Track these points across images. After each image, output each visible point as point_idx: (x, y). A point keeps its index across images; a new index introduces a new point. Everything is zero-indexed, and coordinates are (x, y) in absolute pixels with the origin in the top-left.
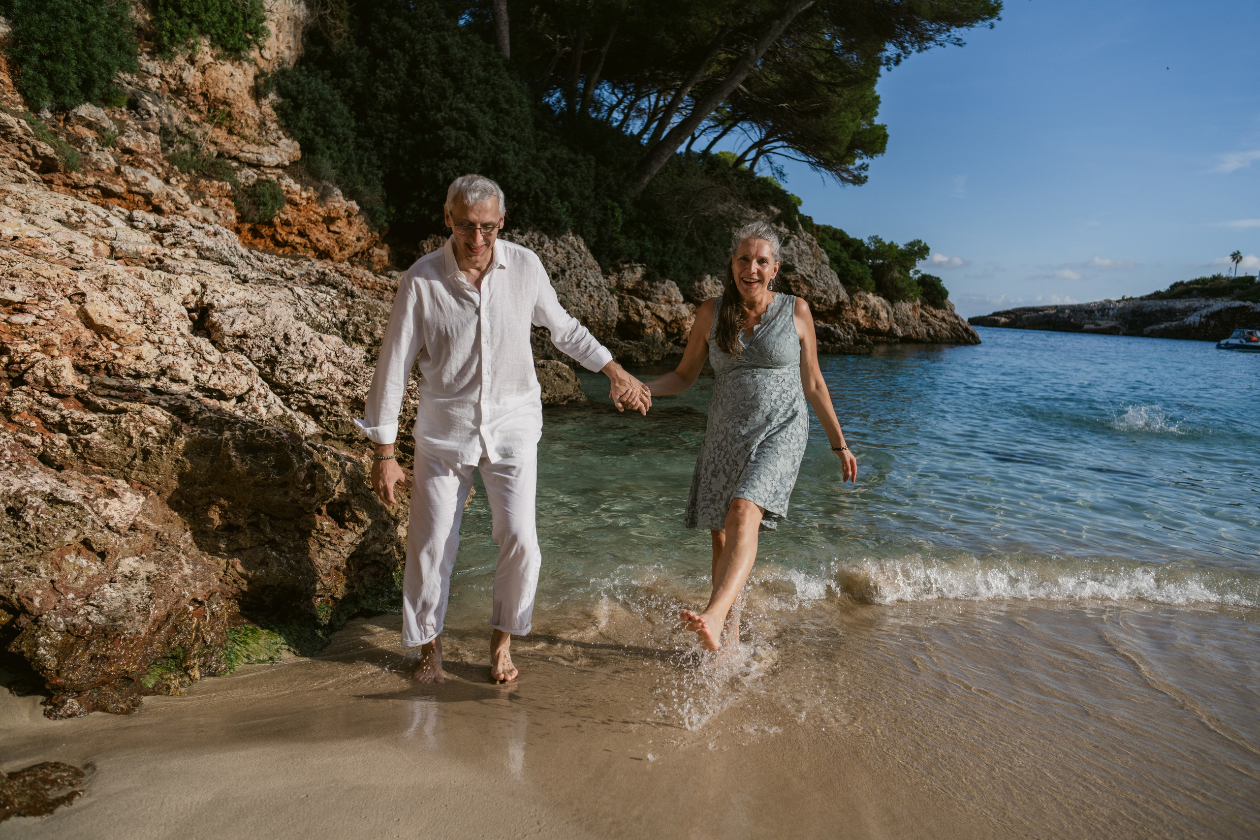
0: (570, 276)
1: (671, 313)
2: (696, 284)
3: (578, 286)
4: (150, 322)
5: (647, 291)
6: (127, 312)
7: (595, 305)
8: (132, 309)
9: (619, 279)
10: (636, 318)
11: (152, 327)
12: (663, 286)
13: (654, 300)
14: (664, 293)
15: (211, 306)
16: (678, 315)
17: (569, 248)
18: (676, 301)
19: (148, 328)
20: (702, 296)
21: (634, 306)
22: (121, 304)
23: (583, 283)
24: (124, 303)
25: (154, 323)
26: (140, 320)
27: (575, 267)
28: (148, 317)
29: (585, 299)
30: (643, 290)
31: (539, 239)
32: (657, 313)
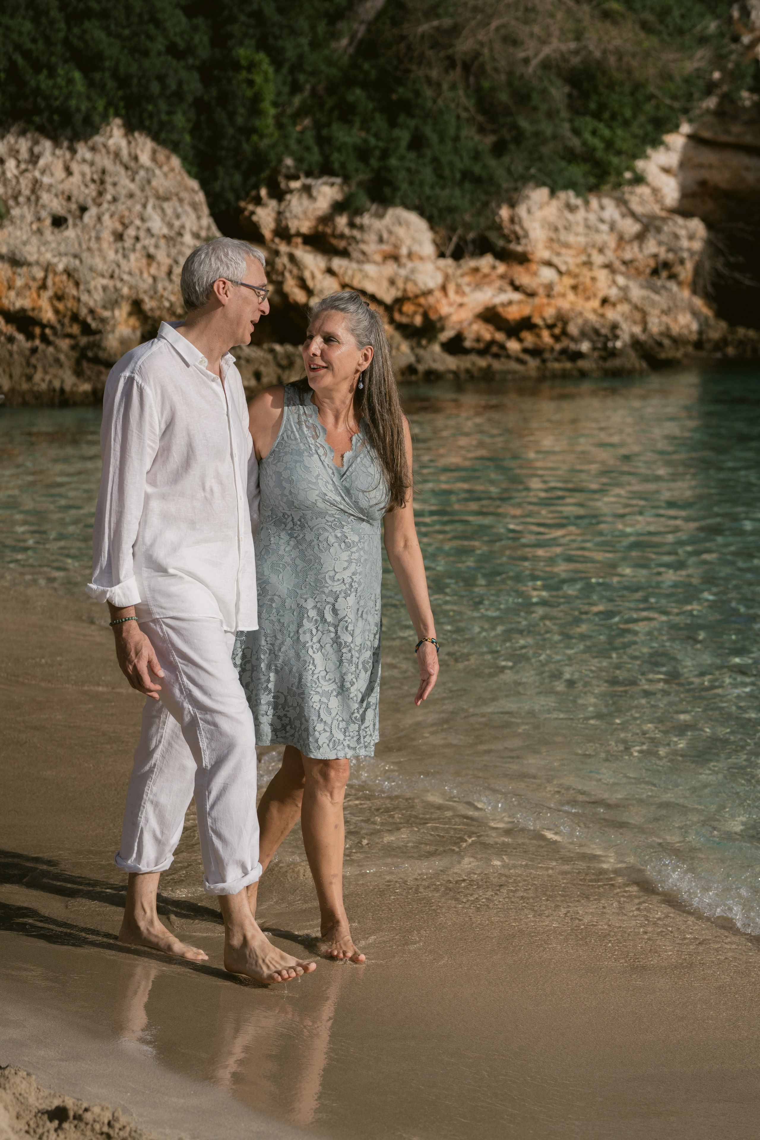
0: (99, 219)
1: (392, 282)
2: (504, 212)
3: (119, 237)
5: (342, 236)
7: (162, 273)
9: (279, 213)
10: (299, 296)
12: (378, 224)
13: (355, 254)
14: (381, 240)
16: (410, 287)
17: (107, 163)
18: (410, 255)
20: (518, 239)
21: (295, 271)
23: (131, 232)
27: (115, 200)
29: (135, 260)
30: (334, 235)
31: (31, 151)
32: (356, 283)
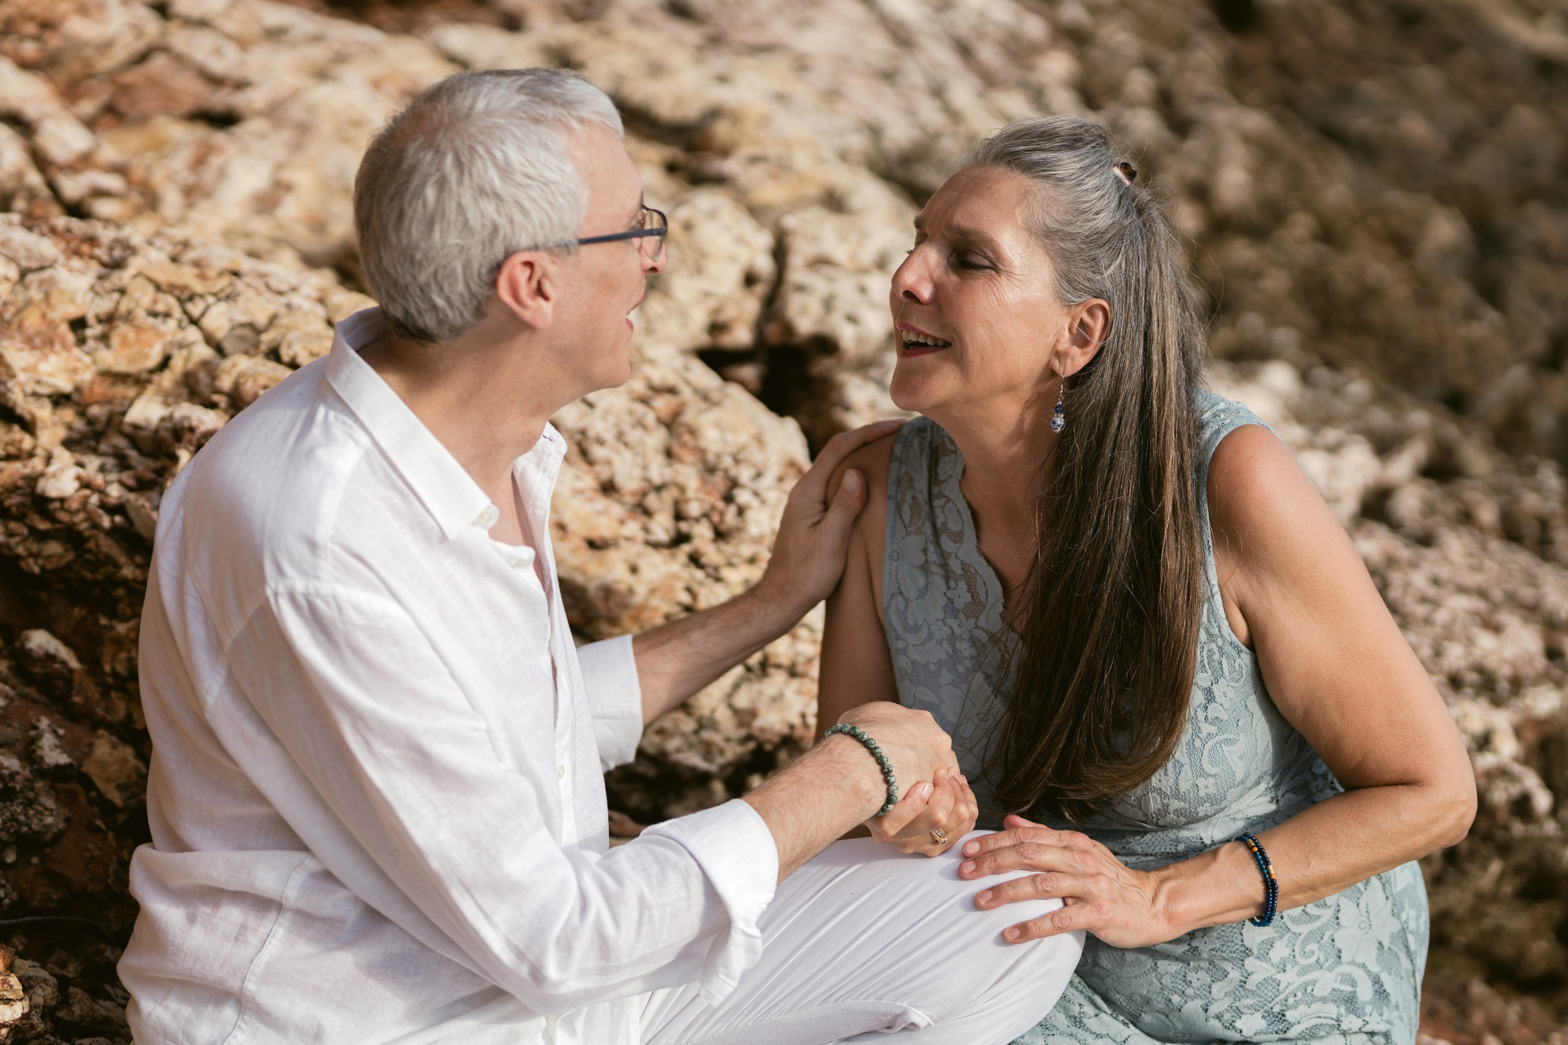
4: (702, 533)
6: (608, 488)
8: (629, 479)
11: (711, 553)
15: (825, 345)
19: (695, 560)
22: (584, 453)
24: (597, 452)
25: (720, 535)
26: (662, 527)
28: (694, 509)
